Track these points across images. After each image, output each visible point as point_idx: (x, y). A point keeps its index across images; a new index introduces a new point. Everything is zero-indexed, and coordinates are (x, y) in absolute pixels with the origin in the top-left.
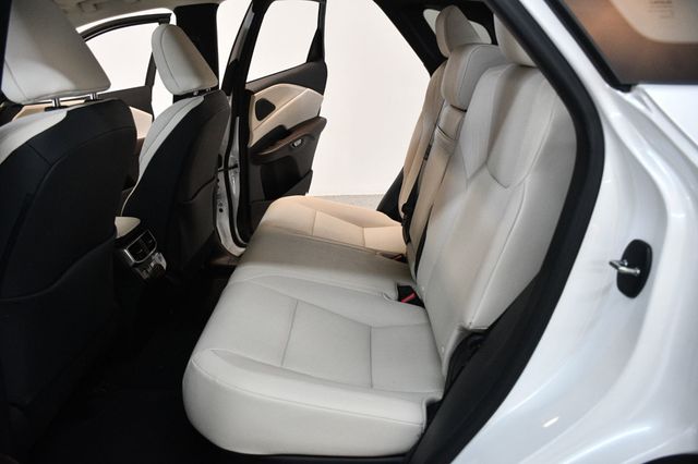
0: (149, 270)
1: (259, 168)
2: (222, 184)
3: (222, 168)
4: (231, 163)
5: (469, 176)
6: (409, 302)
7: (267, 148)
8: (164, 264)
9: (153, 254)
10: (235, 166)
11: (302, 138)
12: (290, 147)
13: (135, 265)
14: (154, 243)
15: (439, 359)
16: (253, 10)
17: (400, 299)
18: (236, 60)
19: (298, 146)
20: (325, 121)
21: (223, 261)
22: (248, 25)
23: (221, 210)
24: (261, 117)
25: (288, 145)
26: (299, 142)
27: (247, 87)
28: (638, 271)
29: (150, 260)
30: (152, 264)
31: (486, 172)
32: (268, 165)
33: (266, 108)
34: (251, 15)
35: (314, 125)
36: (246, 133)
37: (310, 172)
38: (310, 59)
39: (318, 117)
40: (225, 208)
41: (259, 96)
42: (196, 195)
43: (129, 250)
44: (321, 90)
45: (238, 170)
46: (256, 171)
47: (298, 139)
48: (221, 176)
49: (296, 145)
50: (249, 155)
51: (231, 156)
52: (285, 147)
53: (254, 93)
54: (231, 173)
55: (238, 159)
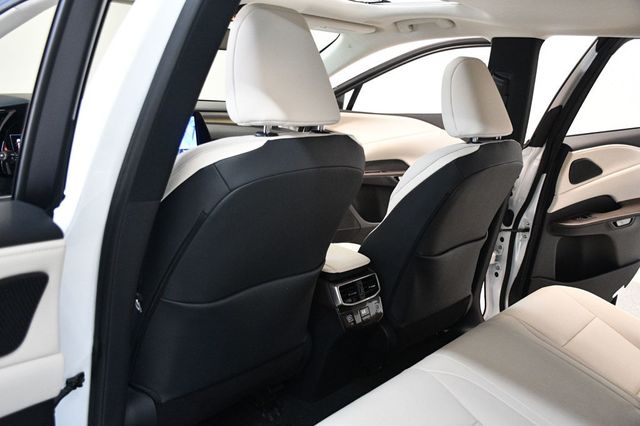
1: (557, 239)
2: (506, 245)
3: (511, 227)
4: (522, 225)
7: (574, 218)
9: (370, 301)
10: (527, 230)
11: (633, 218)
12: (611, 224)
13: (342, 307)
16: (597, 50)
18: (560, 106)
19: (624, 226)
22: (585, 66)
23: (497, 275)
25: (607, 221)
26: (627, 221)
27: (566, 141)
29: (363, 305)
32: (574, 241)
33: (585, 171)
34: (593, 54)
36: (549, 195)
40: (502, 273)
41: (576, 155)
43: (340, 289)
45: (528, 235)
46: (551, 244)
47: (624, 218)
48: (507, 236)
49: (619, 223)
50: (547, 222)
51: (524, 217)
52: (602, 222)
53: (572, 150)
54: (519, 236)
55: (531, 223)
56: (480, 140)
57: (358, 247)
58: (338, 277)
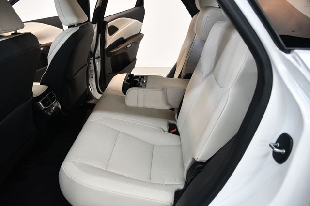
0: (52, 111)
1: (110, 58)
2: (92, 65)
3: (92, 58)
4: (96, 56)
5: (204, 75)
6: (173, 133)
7: (114, 49)
8: (60, 107)
9: (54, 103)
10: (99, 57)
11: (131, 44)
12: (126, 48)
13: (45, 109)
14: (55, 97)
15: (183, 167)
17: (169, 132)
18: (99, 6)
19: (130, 47)
20: (143, 35)
21: (92, 102)
23: (92, 77)
24: (111, 34)
26: (130, 45)
27: (105, 20)
28: (284, 151)
29: (52, 106)
30: (54, 108)
31: (212, 76)
32: (115, 57)
33: (113, 30)
35: (137, 37)
36: (103, 42)
37: (135, 59)
38: (137, 5)
39: (140, 33)
40: (94, 76)
41: (110, 24)
42: (76, 74)
43: (41, 102)
44: (142, 20)
45: (100, 59)
46: (108, 60)
47: (129, 45)
48: (92, 62)
49: (128, 47)
50: (105, 52)
51: (97, 52)
52: (123, 48)
53: (107, 23)
54: (97, 60)
55: (100, 53)
56: (78, 25)
57: (40, 83)
58: (39, 98)
